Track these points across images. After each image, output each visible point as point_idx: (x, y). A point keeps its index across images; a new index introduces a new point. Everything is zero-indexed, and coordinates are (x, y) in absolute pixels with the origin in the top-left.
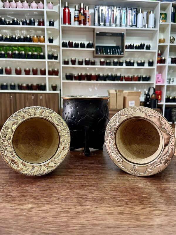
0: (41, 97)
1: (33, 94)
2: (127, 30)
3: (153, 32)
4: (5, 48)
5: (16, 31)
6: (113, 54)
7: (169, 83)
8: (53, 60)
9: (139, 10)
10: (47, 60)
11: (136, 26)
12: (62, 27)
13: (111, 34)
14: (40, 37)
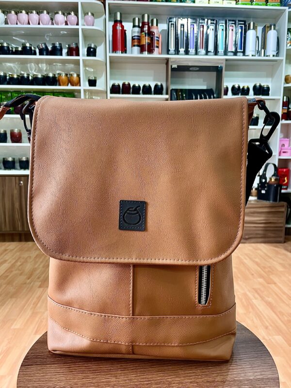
2: (227, 60)
3: (275, 63)
4: (10, 94)
5: (29, 65)
9: (249, 25)
11: (244, 53)
12: (110, 57)
13: (198, 69)
14: (72, 75)
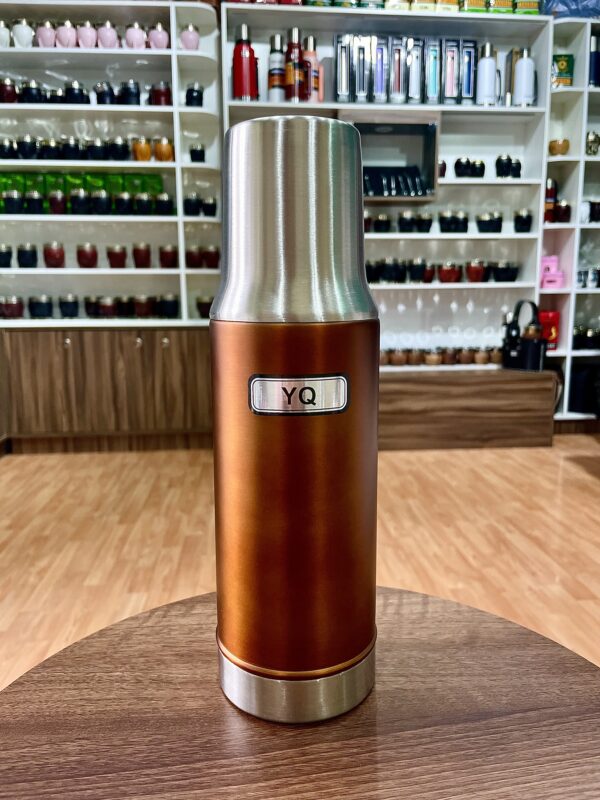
0: (166, 341)
1: (140, 331)
2: (444, 113)
3: (532, 117)
4: (41, 178)
5: (76, 124)
6: (399, 192)
7: (585, 286)
8: (201, 218)
9: (484, 48)
10: (180, 218)
11: (474, 99)
12: (230, 108)
13: (390, 129)
14: (158, 141)
